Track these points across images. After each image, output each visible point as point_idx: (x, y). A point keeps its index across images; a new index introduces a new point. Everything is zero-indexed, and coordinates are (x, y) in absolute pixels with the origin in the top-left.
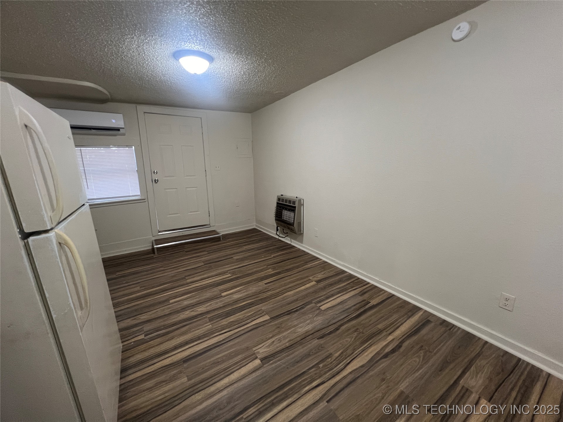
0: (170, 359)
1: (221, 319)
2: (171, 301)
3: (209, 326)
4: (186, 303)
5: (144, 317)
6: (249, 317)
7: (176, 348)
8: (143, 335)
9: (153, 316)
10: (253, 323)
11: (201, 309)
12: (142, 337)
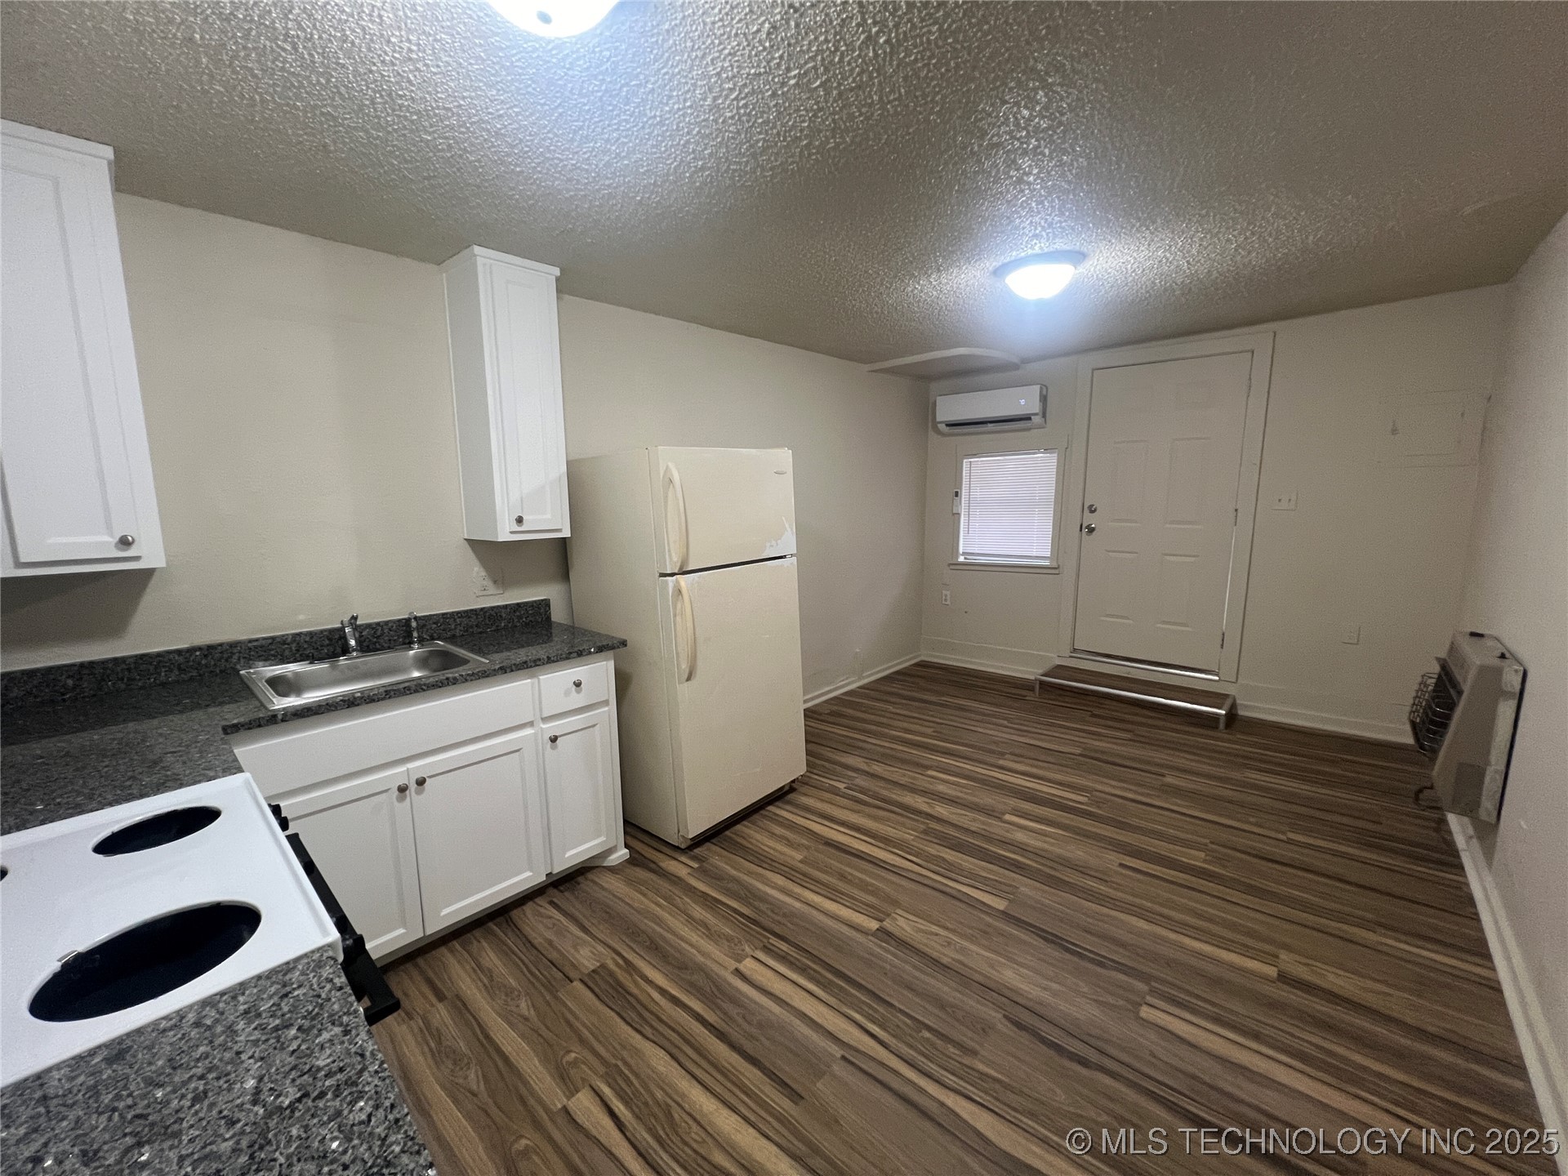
0: (822, 828)
1: (938, 841)
2: (930, 772)
3: (908, 836)
4: (941, 788)
5: (877, 768)
7: (843, 824)
8: (845, 785)
9: (886, 775)
11: (941, 810)
12: (841, 786)
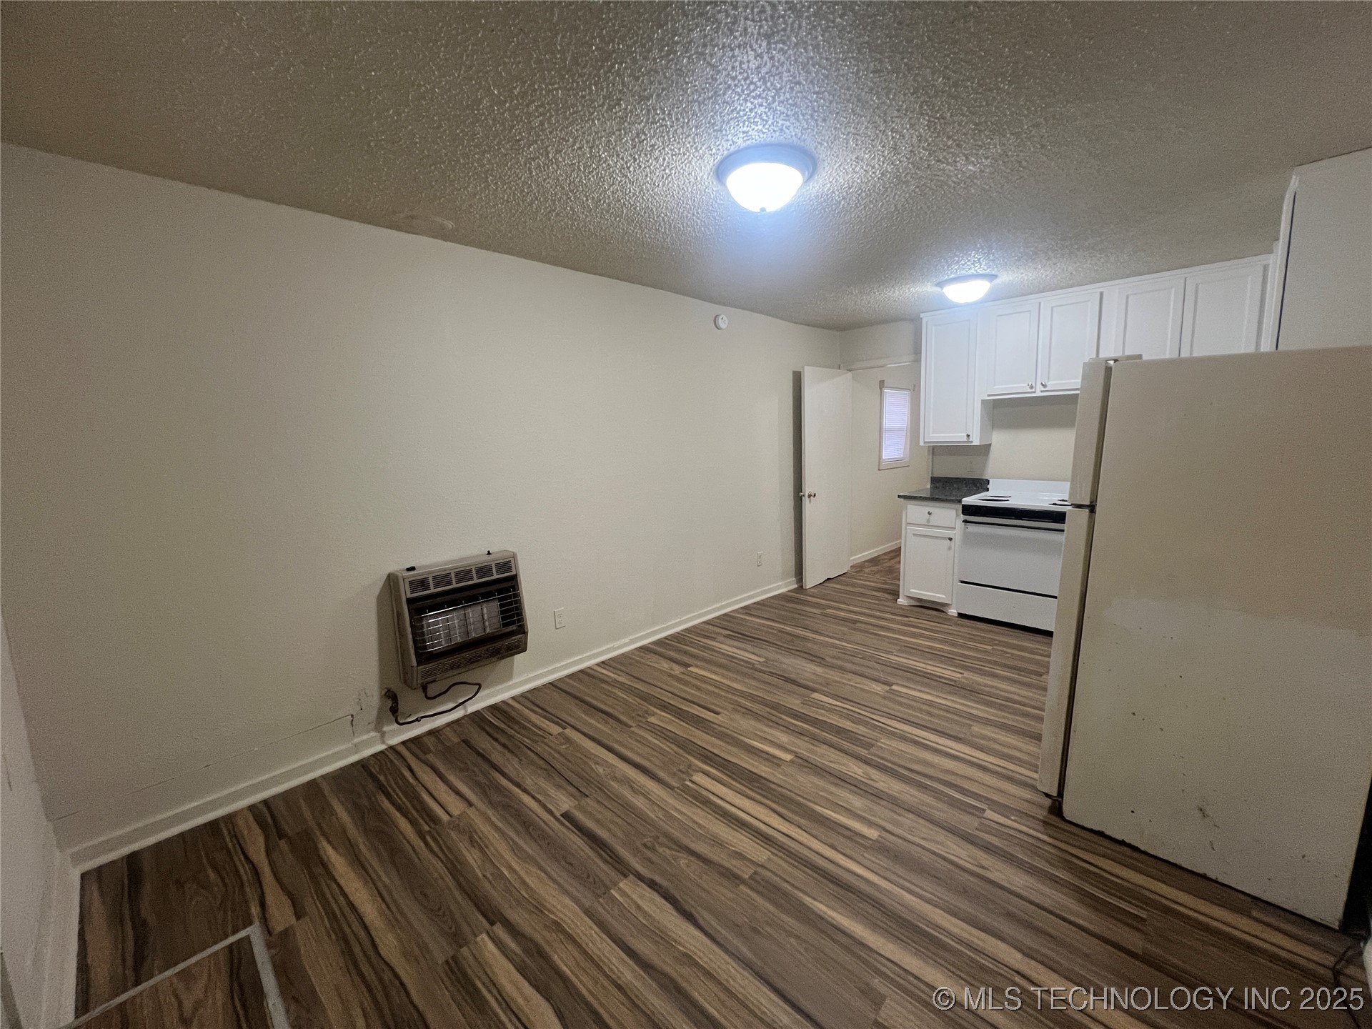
2: (873, 834)
6: (830, 710)
9: (941, 836)
10: (838, 703)
